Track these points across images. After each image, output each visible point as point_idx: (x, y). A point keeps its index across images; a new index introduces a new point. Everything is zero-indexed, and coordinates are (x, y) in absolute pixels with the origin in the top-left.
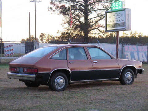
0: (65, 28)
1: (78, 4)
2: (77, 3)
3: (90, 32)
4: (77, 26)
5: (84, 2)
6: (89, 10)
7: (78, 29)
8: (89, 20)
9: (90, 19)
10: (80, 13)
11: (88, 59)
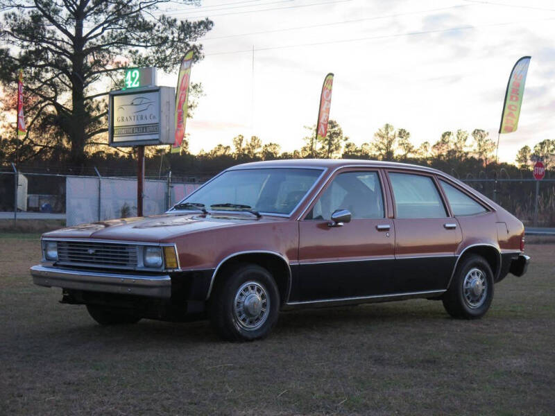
0: (7, 125)
1: (53, 47)
2: (49, 45)
3: (89, 141)
4: (47, 121)
5: (72, 44)
6: (89, 69)
7: (52, 129)
8: (88, 100)
9: (91, 98)
10: (57, 76)
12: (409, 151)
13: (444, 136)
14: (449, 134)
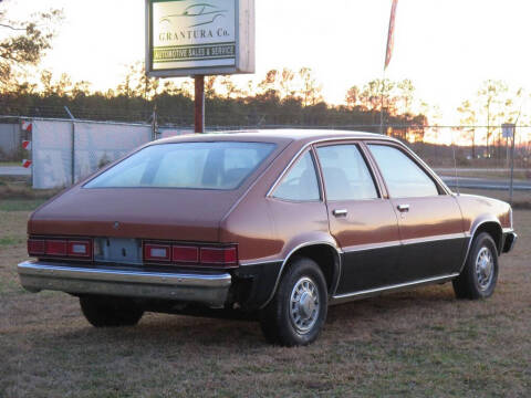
11: (379, 196)
12: (232, 91)
13: (269, 75)
14: (274, 72)
